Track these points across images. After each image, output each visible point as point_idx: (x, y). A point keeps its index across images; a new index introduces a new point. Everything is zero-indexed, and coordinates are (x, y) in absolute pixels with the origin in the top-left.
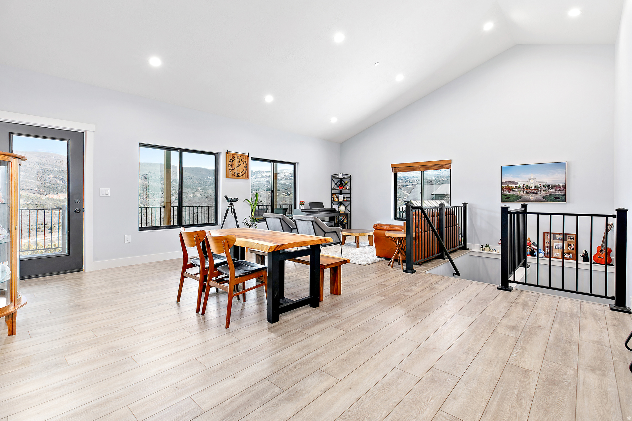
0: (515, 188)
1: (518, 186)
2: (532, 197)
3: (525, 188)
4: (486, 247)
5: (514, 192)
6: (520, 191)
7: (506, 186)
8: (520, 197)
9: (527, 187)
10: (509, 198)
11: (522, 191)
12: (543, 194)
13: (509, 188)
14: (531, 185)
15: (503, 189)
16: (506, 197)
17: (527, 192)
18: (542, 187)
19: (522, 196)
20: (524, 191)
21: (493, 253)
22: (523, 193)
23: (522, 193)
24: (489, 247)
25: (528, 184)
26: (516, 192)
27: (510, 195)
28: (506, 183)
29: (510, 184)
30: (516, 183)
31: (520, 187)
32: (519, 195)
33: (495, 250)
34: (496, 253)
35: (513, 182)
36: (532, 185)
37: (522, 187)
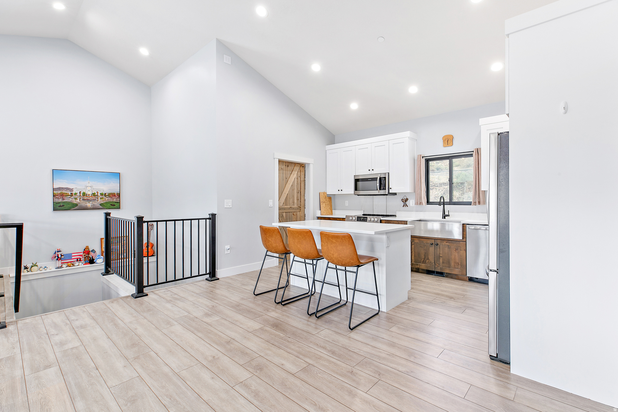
0: (70, 195)
1: (74, 192)
2: (89, 205)
3: (81, 195)
4: (32, 266)
5: (70, 199)
6: (76, 199)
7: (59, 192)
8: (77, 205)
9: (84, 194)
10: (63, 206)
11: (79, 199)
12: (100, 201)
13: (62, 195)
14: (88, 192)
15: (55, 196)
16: (59, 205)
17: (83, 199)
18: (99, 195)
19: (79, 203)
20: (80, 199)
21: (44, 271)
22: (80, 200)
23: (78, 200)
24: (37, 266)
25: (85, 191)
26: (72, 200)
27: (64, 202)
28: (59, 189)
29: (64, 191)
30: (71, 190)
31: (76, 194)
32: (75, 203)
33: (46, 267)
34: (48, 270)
35: (67, 189)
36: (90, 193)
37: (78, 194)
